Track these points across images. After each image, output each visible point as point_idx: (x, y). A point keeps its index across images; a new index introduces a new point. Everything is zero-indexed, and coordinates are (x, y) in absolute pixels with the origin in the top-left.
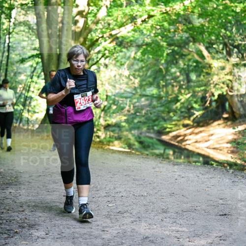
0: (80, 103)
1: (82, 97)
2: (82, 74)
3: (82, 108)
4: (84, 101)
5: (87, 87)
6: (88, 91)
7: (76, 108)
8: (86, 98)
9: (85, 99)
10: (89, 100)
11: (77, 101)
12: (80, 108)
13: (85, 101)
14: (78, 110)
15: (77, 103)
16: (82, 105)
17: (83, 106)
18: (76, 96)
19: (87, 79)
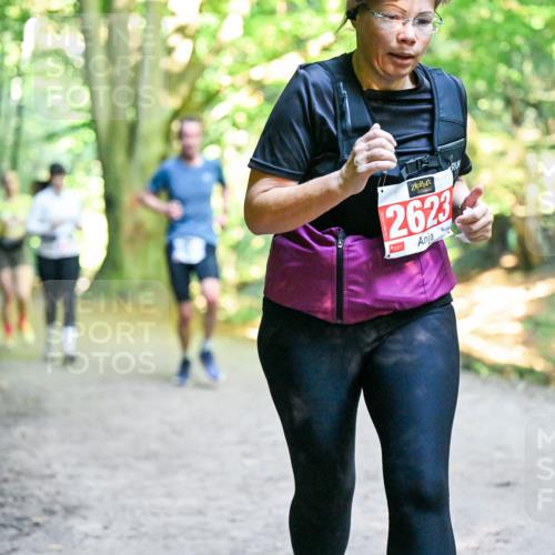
0: (405, 225)
1: (413, 194)
2: (408, 85)
3: (412, 247)
4: (420, 215)
5: (432, 152)
6: (439, 169)
7: (387, 245)
8: (432, 199)
9: (427, 205)
10: (441, 209)
11: (389, 213)
12: (401, 246)
13: (426, 212)
14: (395, 256)
15: (391, 222)
16: (410, 234)
17: (415, 239)
18: (385, 188)
19: (432, 112)
